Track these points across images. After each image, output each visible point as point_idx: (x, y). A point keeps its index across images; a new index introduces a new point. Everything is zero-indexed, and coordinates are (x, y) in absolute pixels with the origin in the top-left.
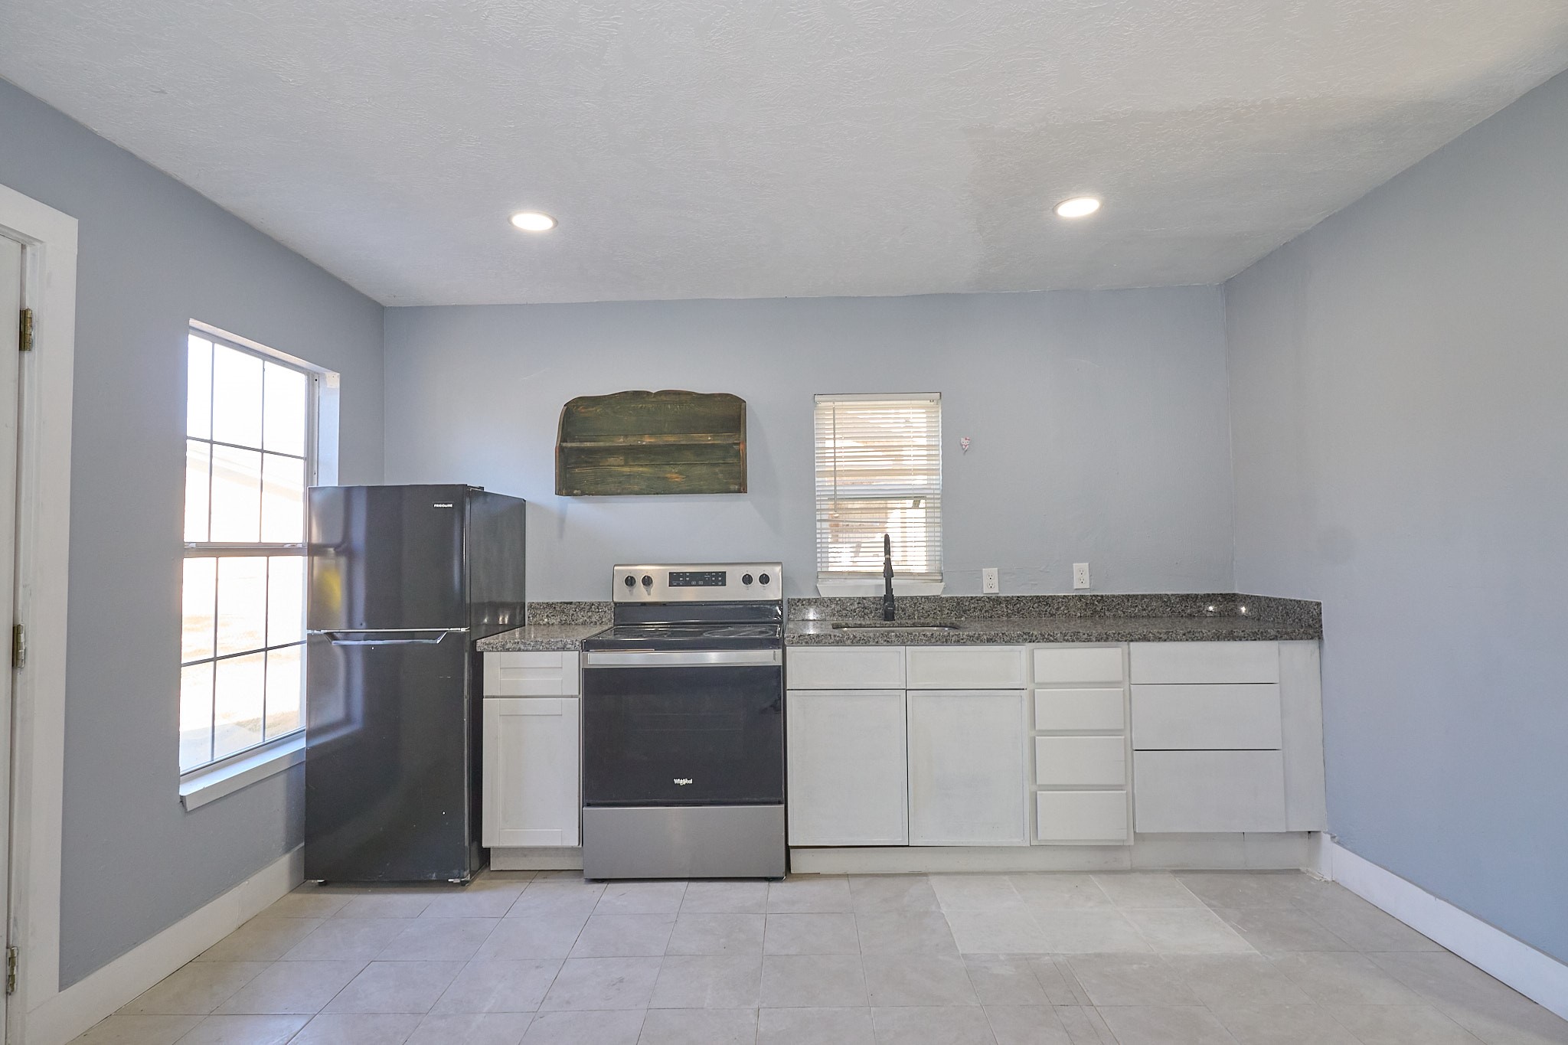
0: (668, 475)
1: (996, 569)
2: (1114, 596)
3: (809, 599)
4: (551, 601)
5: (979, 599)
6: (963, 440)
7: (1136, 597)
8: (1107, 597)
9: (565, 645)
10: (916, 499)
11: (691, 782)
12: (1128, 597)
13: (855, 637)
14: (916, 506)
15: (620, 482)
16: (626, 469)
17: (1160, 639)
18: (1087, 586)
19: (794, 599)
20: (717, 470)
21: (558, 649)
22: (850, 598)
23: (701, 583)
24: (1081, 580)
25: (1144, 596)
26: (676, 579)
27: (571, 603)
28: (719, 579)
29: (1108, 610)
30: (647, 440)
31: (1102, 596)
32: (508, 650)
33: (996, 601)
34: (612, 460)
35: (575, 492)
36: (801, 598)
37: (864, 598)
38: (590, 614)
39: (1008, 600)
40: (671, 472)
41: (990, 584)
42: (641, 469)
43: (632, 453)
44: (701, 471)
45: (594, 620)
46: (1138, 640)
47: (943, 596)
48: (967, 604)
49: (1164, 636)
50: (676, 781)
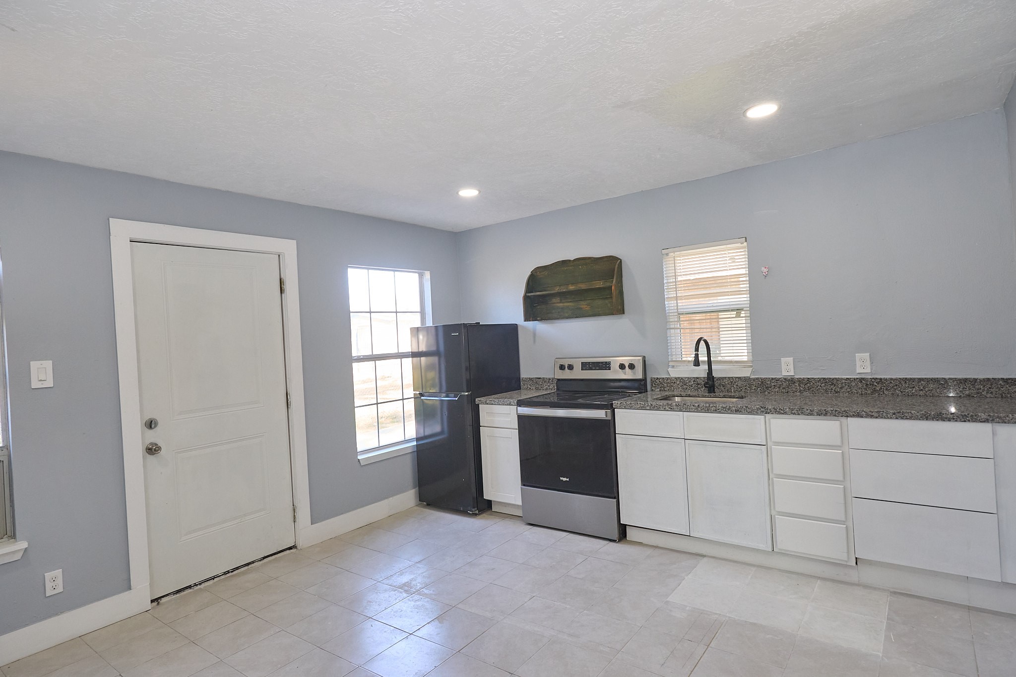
0: (582, 307)
1: (792, 358)
2: (892, 379)
3: (663, 378)
4: (531, 377)
5: (777, 380)
6: (763, 269)
7: (913, 380)
8: (886, 380)
9: (510, 402)
10: (738, 311)
11: (568, 480)
12: (906, 380)
14: (738, 316)
15: (559, 312)
16: (561, 304)
17: (872, 417)
18: (868, 370)
19: (654, 378)
20: (607, 301)
21: (507, 405)
22: (688, 378)
23: (598, 368)
24: (863, 367)
25: (920, 380)
26: (586, 366)
27: (540, 378)
28: (606, 366)
29: (887, 389)
30: (571, 288)
31: (881, 379)
32: (488, 404)
33: (791, 381)
34: (554, 300)
35: (538, 319)
36: (659, 377)
37: (697, 378)
38: (549, 384)
39: (800, 381)
40: (583, 305)
41: (787, 369)
42: (568, 304)
43: (563, 295)
44: (599, 302)
46: (853, 416)
47: (752, 377)
48: (769, 383)
49: (875, 415)
50: (561, 478)
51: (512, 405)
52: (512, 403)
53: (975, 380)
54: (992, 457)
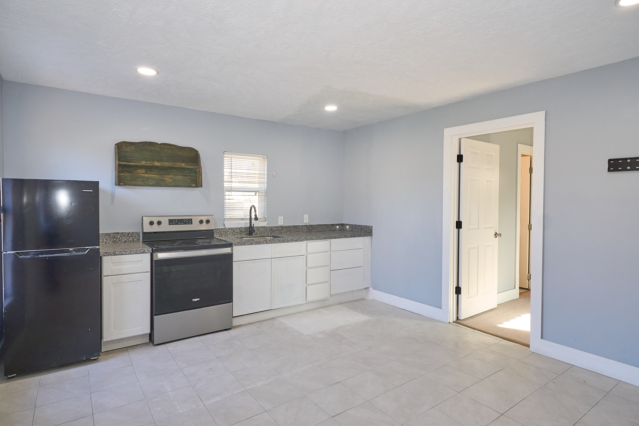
0: (166, 179)
1: (282, 217)
2: (315, 225)
3: (222, 229)
4: (108, 232)
5: (278, 227)
6: (274, 173)
7: (320, 225)
8: (313, 225)
9: (144, 251)
10: (256, 192)
11: (199, 299)
12: (318, 225)
13: (256, 242)
14: (255, 195)
15: (143, 181)
16: (147, 175)
17: (338, 238)
18: (308, 222)
20: (186, 178)
21: (141, 253)
22: (236, 228)
23: (182, 223)
24: (306, 221)
25: (322, 225)
26: (171, 222)
28: (190, 222)
29: (313, 229)
30: (157, 164)
32: (117, 255)
33: (283, 227)
34: (139, 171)
35: (121, 184)
36: (219, 228)
37: (241, 228)
38: (128, 238)
39: (286, 227)
40: (167, 178)
41: (281, 222)
42: (153, 175)
43: (149, 169)
44: (179, 178)
45: (130, 240)
46: (333, 238)
47: (267, 226)
48: (274, 229)
49: (339, 237)
50: (193, 300)
51: (146, 253)
52: (146, 251)
53: (335, 224)
54: (363, 248)
